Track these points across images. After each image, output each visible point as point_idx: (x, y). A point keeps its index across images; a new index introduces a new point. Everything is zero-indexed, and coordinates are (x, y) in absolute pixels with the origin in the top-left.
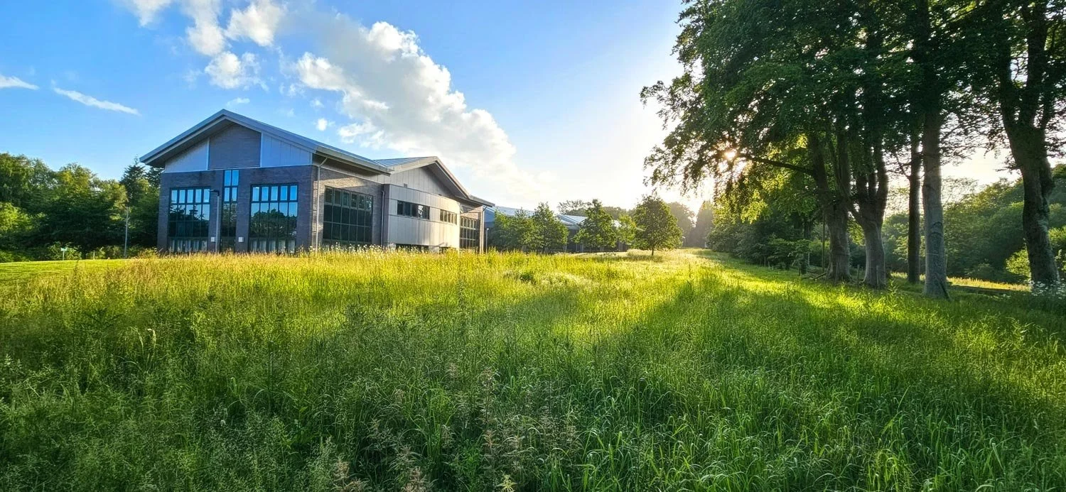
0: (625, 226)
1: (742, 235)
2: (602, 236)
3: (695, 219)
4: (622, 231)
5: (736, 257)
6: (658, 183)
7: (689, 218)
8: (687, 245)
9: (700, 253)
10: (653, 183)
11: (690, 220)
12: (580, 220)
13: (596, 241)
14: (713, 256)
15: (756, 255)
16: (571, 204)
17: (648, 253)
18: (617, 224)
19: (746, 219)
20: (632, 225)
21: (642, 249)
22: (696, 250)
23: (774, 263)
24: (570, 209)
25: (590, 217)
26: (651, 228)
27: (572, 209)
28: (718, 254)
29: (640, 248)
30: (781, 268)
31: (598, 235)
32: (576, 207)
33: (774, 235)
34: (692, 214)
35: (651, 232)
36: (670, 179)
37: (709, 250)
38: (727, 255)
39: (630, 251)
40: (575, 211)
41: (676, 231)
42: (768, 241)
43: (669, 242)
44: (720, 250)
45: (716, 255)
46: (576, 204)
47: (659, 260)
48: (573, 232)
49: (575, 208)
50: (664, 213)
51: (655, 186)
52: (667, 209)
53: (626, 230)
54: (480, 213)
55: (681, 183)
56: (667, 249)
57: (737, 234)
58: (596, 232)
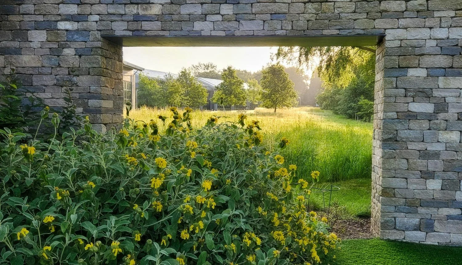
0: (253, 88)
1: (341, 96)
2: (235, 97)
3: (309, 82)
4: (250, 92)
5: (337, 114)
6: (281, 58)
7: (304, 81)
8: (302, 104)
9: (312, 110)
10: (278, 58)
11: (304, 83)
12: (216, 83)
13: (231, 101)
14: (321, 113)
15: (350, 112)
16: (203, 67)
17: (272, 110)
18: (245, 86)
19: (341, 85)
20: (259, 88)
21: (267, 107)
22: (309, 108)
23: (361, 118)
24: (201, 71)
25: (225, 81)
26: (274, 91)
27: (204, 71)
28: (325, 111)
29: (266, 107)
30: (365, 121)
31: (233, 96)
32: (207, 69)
33: (362, 97)
34: (306, 77)
35: (274, 94)
36: (289, 55)
37: (319, 108)
38: (331, 112)
39: (257, 109)
40: (207, 73)
41: (293, 93)
42: (358, 101)
43: (288, 102)
44: (326, 108)
45: (323, 112)
46: (207, 67)
47: (280, 116)
48: (210, 93)
49: (206, 71)
50: (284, 79)
51: (279, 60)
52: (286, 76)
53: (253, 92)
54: (131, 76)
55: (297, 59)
56: (286, 108)
57: (338, 96)
58: (231, 94)
